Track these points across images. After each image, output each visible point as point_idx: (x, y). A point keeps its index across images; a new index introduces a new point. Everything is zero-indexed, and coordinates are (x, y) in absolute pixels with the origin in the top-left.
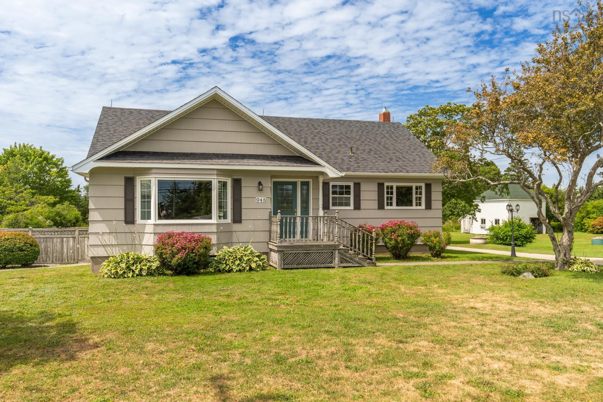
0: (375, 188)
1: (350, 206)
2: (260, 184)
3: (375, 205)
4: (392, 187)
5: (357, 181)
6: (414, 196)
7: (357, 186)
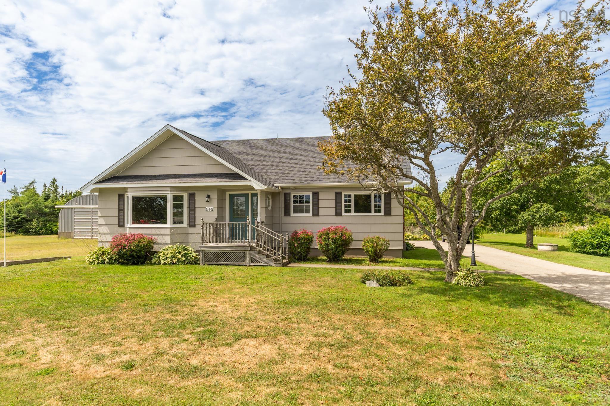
0: (333, 196)
1: (309, 213)
2: (209, 196)
3: (333, 211)
4: (350, 196)
5: (315, 191)
6: (373, 203)
7: (316, 195)
